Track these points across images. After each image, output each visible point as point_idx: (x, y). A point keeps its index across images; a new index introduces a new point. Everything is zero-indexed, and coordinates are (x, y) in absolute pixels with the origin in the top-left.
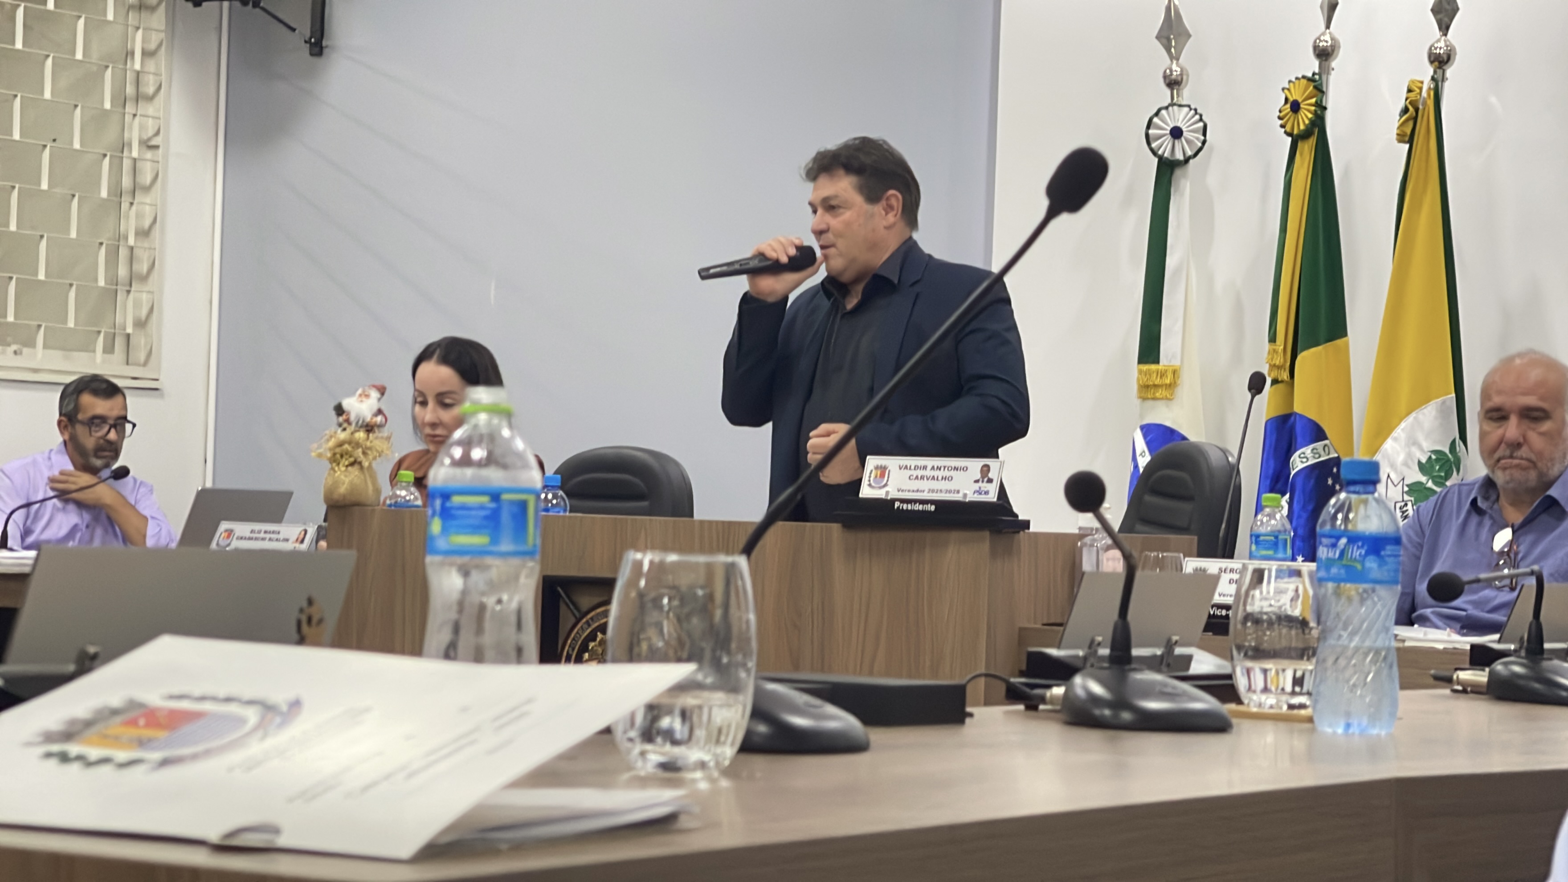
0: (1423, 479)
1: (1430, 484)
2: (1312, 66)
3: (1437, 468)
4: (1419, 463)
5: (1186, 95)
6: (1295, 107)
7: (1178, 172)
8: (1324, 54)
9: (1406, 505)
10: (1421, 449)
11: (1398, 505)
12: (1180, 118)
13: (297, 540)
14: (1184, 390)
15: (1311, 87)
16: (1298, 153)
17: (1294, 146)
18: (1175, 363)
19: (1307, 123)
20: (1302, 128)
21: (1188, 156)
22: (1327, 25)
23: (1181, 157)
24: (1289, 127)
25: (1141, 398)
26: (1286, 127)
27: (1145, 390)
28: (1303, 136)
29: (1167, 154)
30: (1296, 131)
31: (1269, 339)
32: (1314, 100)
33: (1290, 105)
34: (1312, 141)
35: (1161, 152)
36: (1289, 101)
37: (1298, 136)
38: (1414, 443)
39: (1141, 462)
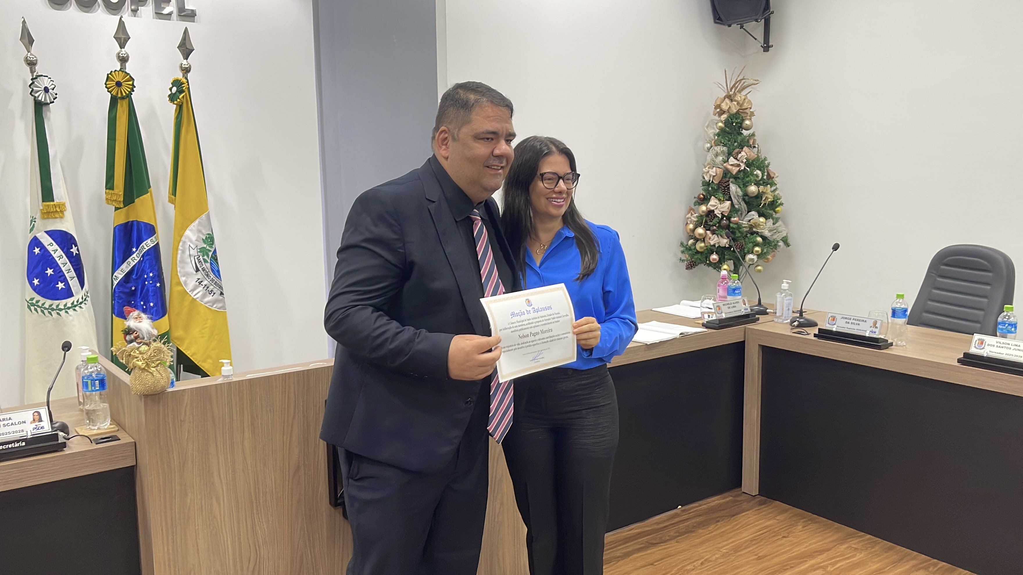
0: (205, 246)
1: (208, 248)
3: (209, 240)
4: (203, 239)
6: (118, 84)
7: (44, 108)
8: (123, 60)
9: (199, 257)
10: (203, 234)
11: (196, 257)
12: (46, 82)
13: (34, 420)
14: (68, 214)
15: (128, 76)
16: (119, 104)
17: (114, 101)
18: (63, 201)
19: (127, 92)
20: (124, 94)
21: (51, 101)
22: (122, 46)
23: (49, 102)
24: (114, 93)
25: (43, 218)
26: (112, 93)
27: (47, 214)
28: (123, 98)
29: (43, 100)
30: (119, 95)
31: (106, 189)
32: (131, 83)
33: (115, 83)
34: (128, 99)
35: (40, 98)
36: (113, 81)
37: (120, 98)
38: (200, 231)
39: (50, 249)
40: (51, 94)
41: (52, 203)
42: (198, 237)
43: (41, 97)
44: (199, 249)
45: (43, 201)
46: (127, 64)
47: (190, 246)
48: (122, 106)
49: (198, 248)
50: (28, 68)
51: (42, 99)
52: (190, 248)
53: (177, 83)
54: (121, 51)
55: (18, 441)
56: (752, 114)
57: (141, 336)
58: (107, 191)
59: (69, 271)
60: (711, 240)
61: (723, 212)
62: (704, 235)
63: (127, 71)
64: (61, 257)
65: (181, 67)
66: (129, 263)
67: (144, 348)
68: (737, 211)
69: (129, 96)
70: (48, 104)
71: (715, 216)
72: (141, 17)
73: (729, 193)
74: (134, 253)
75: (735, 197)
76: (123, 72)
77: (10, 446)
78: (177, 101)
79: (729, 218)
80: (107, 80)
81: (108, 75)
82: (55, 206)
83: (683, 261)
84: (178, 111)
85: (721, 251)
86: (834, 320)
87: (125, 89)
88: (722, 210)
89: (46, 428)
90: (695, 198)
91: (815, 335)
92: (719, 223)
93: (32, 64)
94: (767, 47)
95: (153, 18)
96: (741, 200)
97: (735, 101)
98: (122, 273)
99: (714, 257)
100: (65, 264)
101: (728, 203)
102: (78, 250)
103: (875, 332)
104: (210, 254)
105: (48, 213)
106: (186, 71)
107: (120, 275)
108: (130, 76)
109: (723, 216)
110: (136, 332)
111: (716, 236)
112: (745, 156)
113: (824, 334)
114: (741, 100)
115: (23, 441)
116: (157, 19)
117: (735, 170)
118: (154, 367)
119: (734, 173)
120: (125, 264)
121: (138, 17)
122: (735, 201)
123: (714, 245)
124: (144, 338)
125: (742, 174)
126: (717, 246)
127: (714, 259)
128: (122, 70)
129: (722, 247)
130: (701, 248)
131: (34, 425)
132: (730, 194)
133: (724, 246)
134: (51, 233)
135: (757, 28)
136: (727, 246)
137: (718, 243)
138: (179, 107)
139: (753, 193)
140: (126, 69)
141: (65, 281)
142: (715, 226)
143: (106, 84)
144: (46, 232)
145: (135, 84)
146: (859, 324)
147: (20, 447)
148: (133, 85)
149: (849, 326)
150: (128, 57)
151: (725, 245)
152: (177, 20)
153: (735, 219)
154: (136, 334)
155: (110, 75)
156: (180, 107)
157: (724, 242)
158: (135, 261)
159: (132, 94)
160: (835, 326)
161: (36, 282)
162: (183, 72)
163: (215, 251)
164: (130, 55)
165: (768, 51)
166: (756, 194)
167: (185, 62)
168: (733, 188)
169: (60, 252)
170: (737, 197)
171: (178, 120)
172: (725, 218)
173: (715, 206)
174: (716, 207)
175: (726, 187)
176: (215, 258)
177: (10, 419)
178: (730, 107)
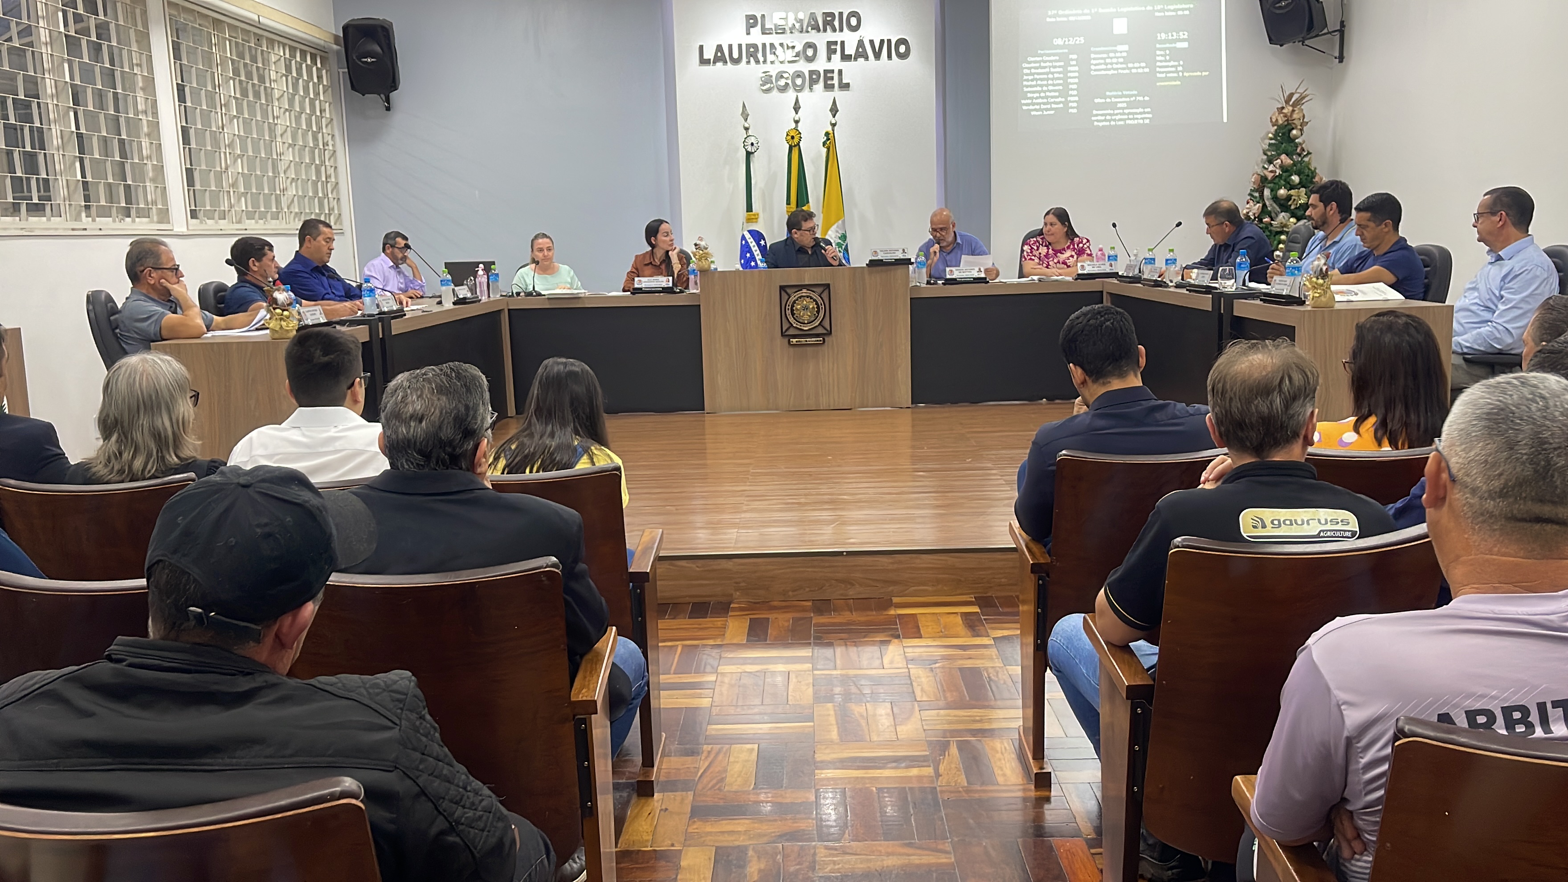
0: (840, 241)
1: (842, 243)
2: (793, 125)
3: (843, 238)
4: (839, 237)
5: (750, 132)
6: (793, 137)
7: (751, 155)
8: (797, 122)
10: (841, 230)
12: (752, 140)
14: (761, 220)
16: (793, 150)
17: (790, 148)
18: (758, 212)
19: (798, 143)
21: (755, 151)
22: (797, 113)
25: (747, 223)
26: (790, 143)
27: (749, 220)
30: (793, 145)
32: (800, 136)
34: (798, 147)
35: (749, 150)
36: (791, 136)
38: (837, 232)
39: (749, 241)
40: (757, 146)
41: (752, 213)
42: (836, 235)
44: (836, 243)
45: (747, 212)
46: (799, 124)
48: (795, 152)
50: (744, 132)
53: (827, 134)
54: (796, 116)
56: (1300, 125)
59: (758, 255)
63: (798, 128)
64: (754, 246)
65: (831, 123)
70: (753, 153)
75: (1267, 200)
78: (827, 146)
82: (754, 215)
84: (827, 152)
87: (796, 140)
88: (1254, 212)
93: (747, 129)
94: (1341, 59)
96: (1272, 203)
97: (1283, 113)
100: (756, 251)
102: (765, 243)
104: (843, 247)
108: (800, 132)
112: (1279, 163)
114: (1289, 112)
115: (662, 288)
119: (1269, 178)
122: (1267, 203)
125: (1277, 180)
132: (1264, 198)
134: (750, 232)
139: (1282, 195)
141: (755, 261)
143: (787, 138)
144: (748, 231)
145: (803, 137)
153: (1267, 220)
155: (789, 132)
156: (828, 149)
161: (742, 261)
162: (832, 126)
164: (801, 119)
165: (1341, 62)
169: (754, 243)
171: (828, 158)
175: (1263, 191)
178: (1279, 120)
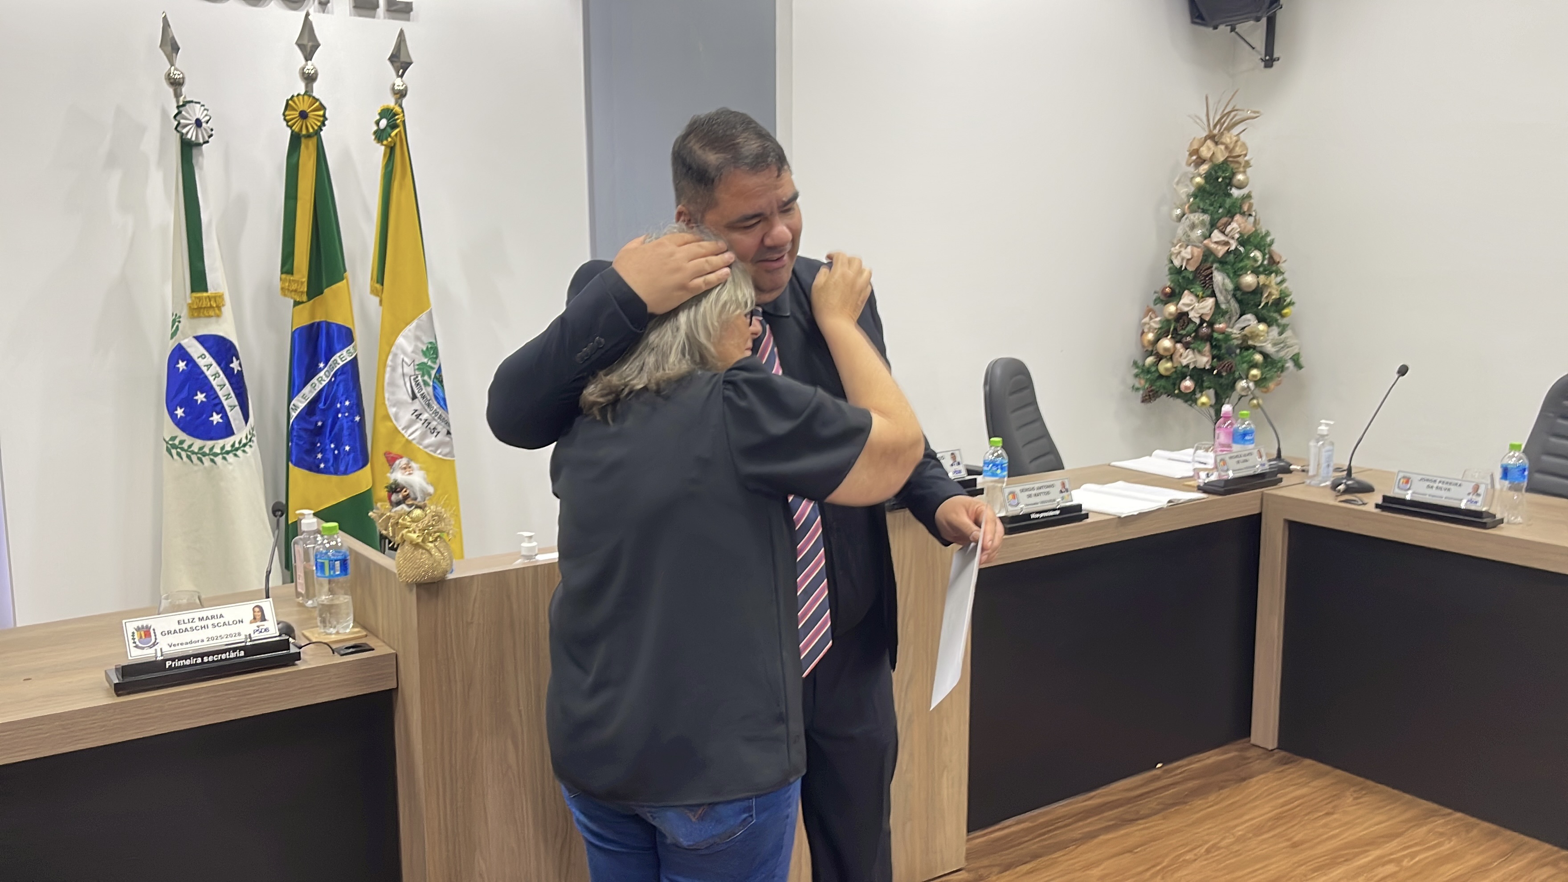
0: (425, 360)
1: (429, 363)
3: (432, 352)
4: (422, 351)
6: (302, 114)
7: (195, 151)
9: (417, 377)
10: (423, 343)
11: (412, 378)
12: (197, 112)
13: (255, 618)
14: (227, 310)
15: (317, 104)
16: (303, 146)
17: (296, 141)
18: (220, 291)
19: (316, 128)
20: (311, 130)
21: (205, 141)
22: (308, 57)
23: (201, 141)
24: (296, 128)
25: (192, 317)
26: (293, 128)
27: (198, 311)
28: (309, 136)
29: (194, 139)
30: (304, 132)
31: (282, 273)
32: (321, 113)
33: (298, 113)
34: (315, 139)
35: (189, 136)
36: (294, 110)
37: (304, 136)
38: (418, 338)
39: (201, 363)
40: (205, 129)
41: (205, 294)
42: (416, 346)
43: (191, 134)
44: (417, 365)
45: (193, 291)
47: (403, 360)
48: (307, 147)
49: (417, 362)
50: (171, 91)
51: (191, 137)
52: (404, 363)
53: (387, 113)
54: (307, 65)
55: (234, 650)
56: (1247, 164)
57: (412, 496)
58: (284, 276)
59: (228, 396)
60: (1182, 357)
61: (1202, 314)
62: (1172, 351)
63: (314, 94)
64: (216, 375)
65: (393, 89)
66: (314, 385)
67: (418, 512)
68: (1224, 313)
69: (317, 133)
70: (200, 145)
71: (1190, 321)
72: (333, 13)
73: (1212, 285)
74: (321, 370)
75: (1221, 293)
76: (310, 96)
77: (223, 656)
78: (387, 140)
79: (1211, 324)
80: (286, 109)
81: (288, 101)
82: (209, 298)
83: (1138, 389)
84: (388, 155)
85: (1198, 374)
86: (1407, 482)
87: (313, 123)
88: (1202, 311)
89: (271, 631)
90: (1155, 292)
91: (1377, 506)
92: (1196, 331)
93: (176, 84)
94: (1269, 61)
95: (351, 15)
96: (1229, 297)
97: (1222, 143)
98: (303, 400)
99: (1188, 383)
100: (222, 386)
101: (1210, 301)
102: (240, 365)
103: (1476, 502)
104: (433, 372)
105: (199, 309)
106: (401, 95)
107: (300, 403)
108: (321, 104)
109: (1202, 321)
110: (404, 490)
111: (1191, 352)
112: (1237, 229)
113: (1391, 504)
114: (1231, 143)
115: (240, 649)
116: (355, 16)
117: (1221, 251)
118: (431, 542)
119: (1220, 254)
120: (308, 388)
121: (328, 13)
122: (1221, 298)
123: (1187, 366)
124: (416, 499)
125: (1231, 257)
126: (1191, 367)
127: (1187, 388)
128: (308, 93)
129: (1201, 369)
130: (1167, 369)
131: (254, 626)
132: (1213, 287)
133: (1203, 367)
134: (202, 340)
135: (1255, 31)
136: (1207, 367)
137: (1195, 362)
138: (388, 151)
139: (1250, 286)
140: (312, 92)
141: (222, 411)
142: (1190, 335)
143: (284, 114)
144: (197, 338)
145: (327, 115)
146: (1449, 490)
147: (236, 658)
148: (324, 115)
149: (1434, 492)
150: (316, 73)
151: (1205, 365)
152: (385, 18)
153: (1221, 326)
154: (405, 491)
155: (290, 102)
156: (391, 151)
157: (1204, 361)
158: (322, 382)
159: (322, 130)
160: (1410, 492)
161: (180, 412)
162: (396, 95)
163: (440, 368)
164: (319, 71)
165: (1271, 66)
166: (1254, 287)
167: (398, 82)
168: (1219, 278)
169: (215, 368)
170: (1224, 292)
171: (389, 169)
172: (1205, 325)
173: (1190, 305)
174: (1191, 307)
175: (1208, 276)
176: (439, 379)
177: (221, 616)
178: (1214, 153)
